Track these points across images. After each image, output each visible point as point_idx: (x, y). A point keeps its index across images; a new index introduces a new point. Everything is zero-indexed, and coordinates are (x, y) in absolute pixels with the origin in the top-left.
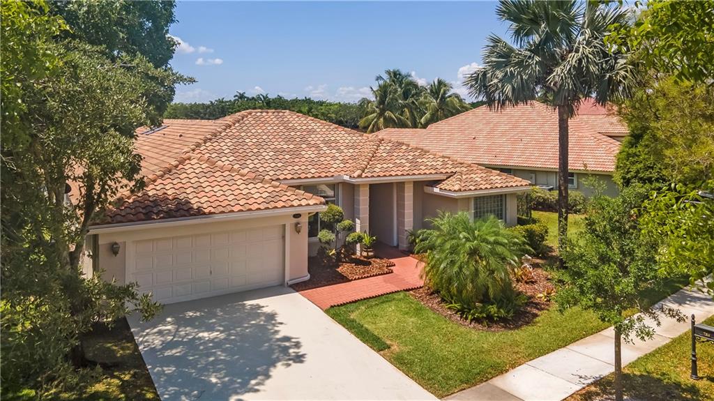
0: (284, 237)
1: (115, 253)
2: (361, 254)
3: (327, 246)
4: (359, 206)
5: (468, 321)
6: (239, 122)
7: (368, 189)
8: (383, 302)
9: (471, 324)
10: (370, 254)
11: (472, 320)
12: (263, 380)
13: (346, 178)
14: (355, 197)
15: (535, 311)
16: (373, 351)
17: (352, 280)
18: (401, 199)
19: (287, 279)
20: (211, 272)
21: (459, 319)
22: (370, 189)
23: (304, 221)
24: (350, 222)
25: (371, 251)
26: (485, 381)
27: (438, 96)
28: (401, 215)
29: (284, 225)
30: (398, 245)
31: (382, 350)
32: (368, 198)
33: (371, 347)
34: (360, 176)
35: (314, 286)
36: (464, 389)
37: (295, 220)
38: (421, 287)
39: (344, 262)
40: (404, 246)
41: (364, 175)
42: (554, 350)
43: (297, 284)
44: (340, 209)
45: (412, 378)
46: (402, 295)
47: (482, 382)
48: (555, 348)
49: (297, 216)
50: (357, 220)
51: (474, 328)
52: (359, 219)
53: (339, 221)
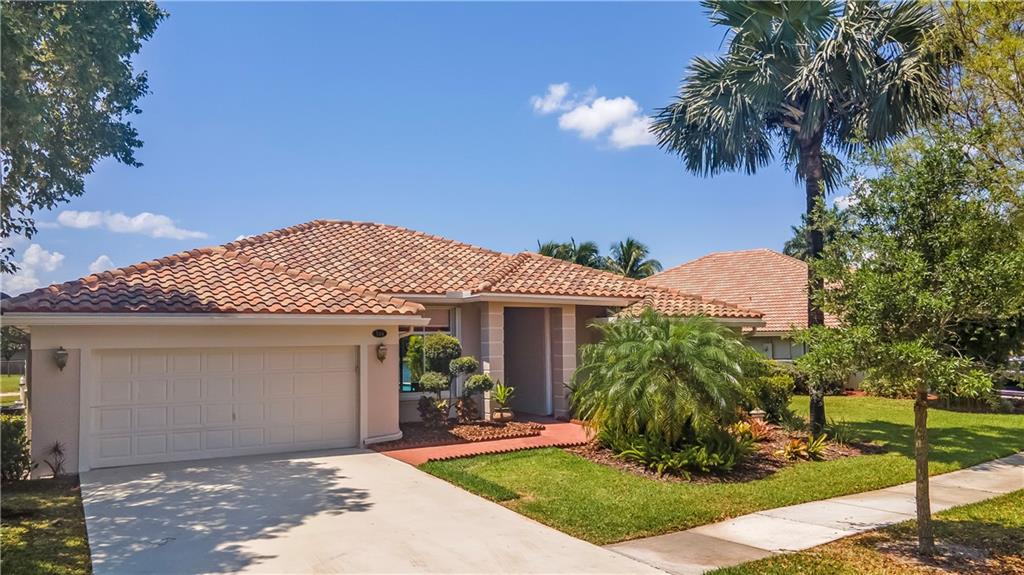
0: (358, 369)
1: (61, 366)
2: (491, 417)
3: (434, 395)
4: (488, 340)
5: (658, 474)
6: (302, 230)
7: (501, 313)
8: (519, 457)
9: (662, 477)
10: (506, 415)
11: (663, 473)
12: (287, 528)
13: (466, 294)
14: (482, 329)
15: (771, 468)
16: (491, 502)
17: (471, 441)
18: (557, 336)
19: (364, 434)
20: (234, 416)
21: (643, 471)
22: (505, 314)
23: (392, 341)
24: (473, 360)
25: (507, 411)
26: (682, 530)
27: (628, 263)
28: (557, 363)
29: (359, 347)
30: (553, 411)
31: (505, 500)
32: (502, 328)
33: (487, 498)
34: (487, 289)
35: (406, 445)
36: (644, 537)
37: (377, 341)
38: (582, 444)
39: (462, 424)
40: (562, 411)
41: (494, 289)
42: (805, 502)
43: (381, 444)
44: (456, 340)
45: (552, 526)
46: (550, 450)
47: (676, 531)
48: (806, 498)
49: (380, 333)
50: (485, 363)
51: (668, 481)
52: (488, 362)
53: (452, 357)
